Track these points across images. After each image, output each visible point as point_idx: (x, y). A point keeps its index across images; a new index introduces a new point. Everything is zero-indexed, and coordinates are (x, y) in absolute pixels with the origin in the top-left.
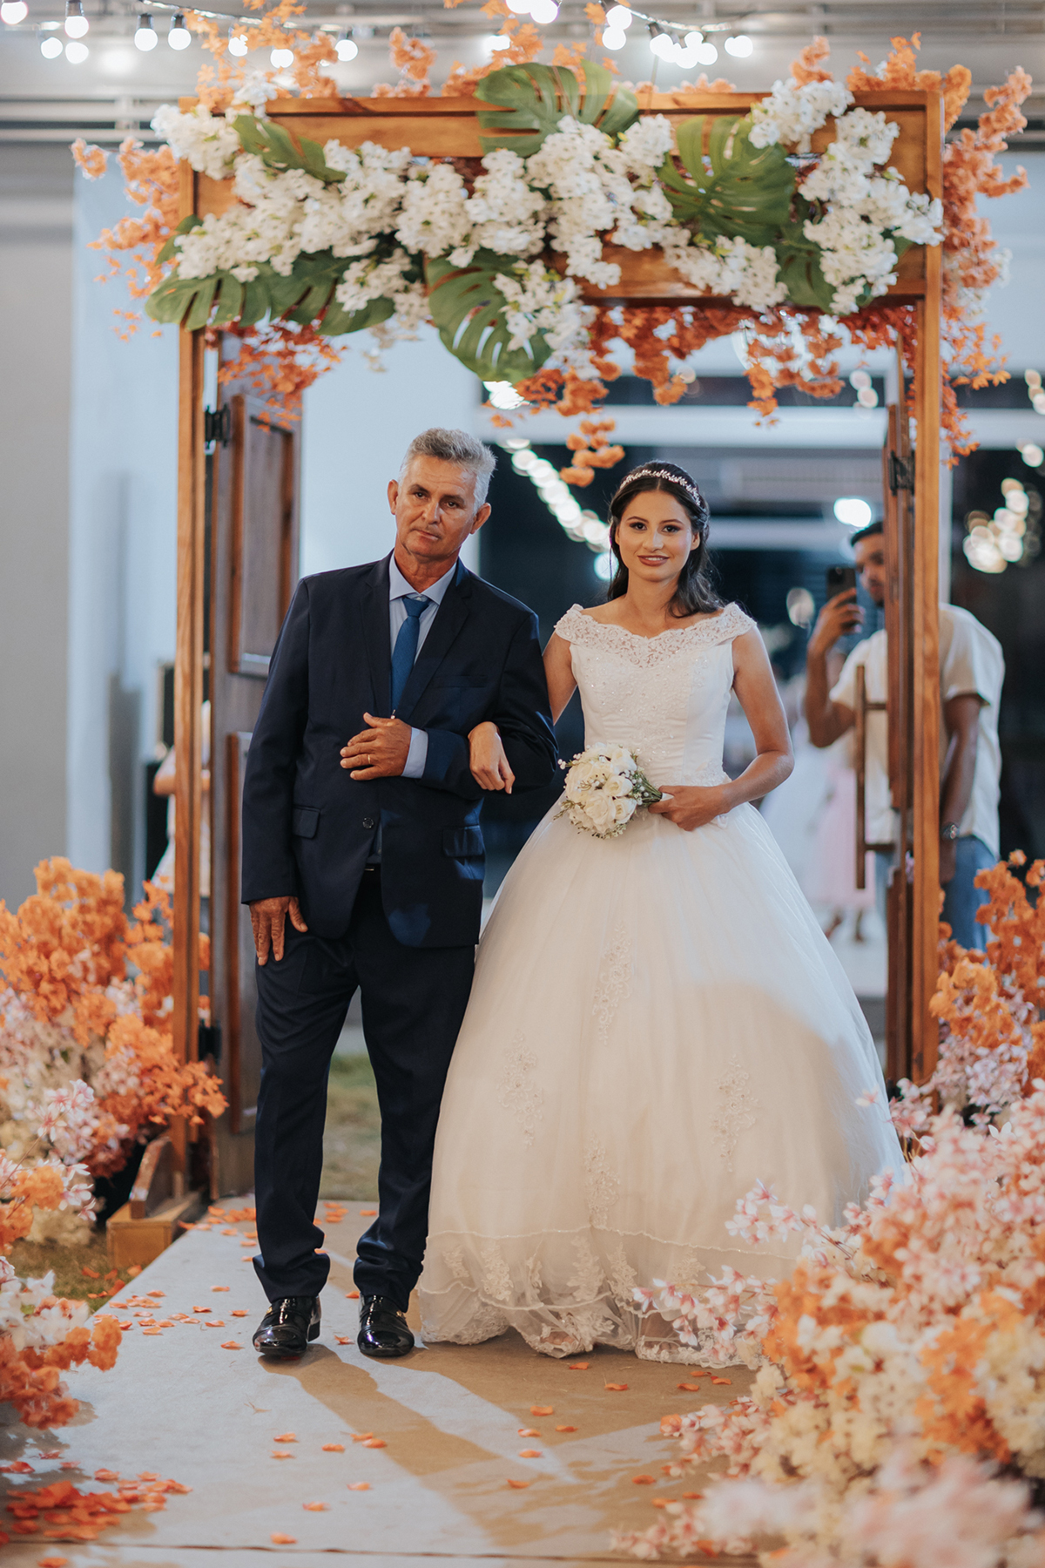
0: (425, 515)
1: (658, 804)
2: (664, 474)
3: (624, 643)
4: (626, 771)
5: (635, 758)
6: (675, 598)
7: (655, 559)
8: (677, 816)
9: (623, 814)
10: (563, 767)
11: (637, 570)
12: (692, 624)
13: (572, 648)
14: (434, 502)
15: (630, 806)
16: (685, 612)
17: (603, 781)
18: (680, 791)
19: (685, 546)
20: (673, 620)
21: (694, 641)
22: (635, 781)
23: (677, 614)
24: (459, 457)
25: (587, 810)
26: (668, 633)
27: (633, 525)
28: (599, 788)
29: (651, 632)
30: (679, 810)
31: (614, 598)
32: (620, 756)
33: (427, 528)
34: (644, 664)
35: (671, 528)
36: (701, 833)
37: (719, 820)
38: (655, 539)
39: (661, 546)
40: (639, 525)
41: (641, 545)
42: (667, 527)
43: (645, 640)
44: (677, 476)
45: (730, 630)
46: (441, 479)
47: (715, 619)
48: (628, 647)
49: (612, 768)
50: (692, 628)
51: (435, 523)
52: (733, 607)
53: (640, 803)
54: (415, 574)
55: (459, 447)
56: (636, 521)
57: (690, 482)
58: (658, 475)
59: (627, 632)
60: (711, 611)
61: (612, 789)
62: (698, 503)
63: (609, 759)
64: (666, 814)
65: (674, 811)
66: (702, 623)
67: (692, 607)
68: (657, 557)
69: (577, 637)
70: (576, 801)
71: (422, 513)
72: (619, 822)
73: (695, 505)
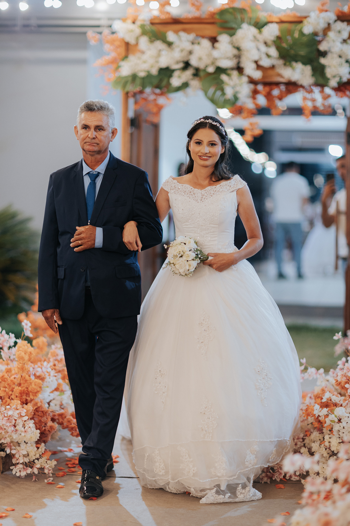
0: (89, 136)
1: (207, 261)
2: (210, 121)
3: (191, 192)
4: (192, 249)
5: (196, 243)
6: (213, 174)
7: (205, 157)
8: (214, 266)
9: (192, 267)
10: (166, 248)
11: (198, 162)
12: (220, 184)
13: (169, 194)
14: (92, 129)
15: (195, 264)
16: (217, 179)
17: (182, 254)
18: (216, 255)
19: (218, 153)
20: (212, 182)
21: (220, 191)
22: (196, 253)
23: (214, 180)
24: (98, 109)
25: (176, 266)
26: (209, 188)
27: (197, 143)
28: (181, 256)
29: (202, 187)
30: (216, 263)
31: (187, 173)
32: (190, 242)
33: (91, 141)
34: (199, 201)
35: (212, 144)
36: (225, 274)
37: (233, 267)
38: (205, 149)
39: (208, 152)
40: (199, 143)
41: (199, 151)
42: (211, 144)
43: (199, 191)
44: (216, 122)
45: (235, 186)
46: (93, 120)
47: (229, 181)
48: (192, 194)
49: (186, 248)
50: (219, 185)
51: (94, 138)
52: (237, 177)
53: (199, 261)
54: (91, 162)
55: (98, 105)
56: (198, 141)
57: (221, 124)
58: (208, 121)
59: (192, 188)
60: (228, 178)
61: (187, 257)
62: (224, 134)
63: (185, 244)
64: (211, 265)
65: (214, 264)
66: (223, 183)
67: (220, 177)
68: (206, 156)
69: (171, 189)
70: (172, 262)
71: (88, 135)
72: (190, 271)
73: (223, 135)
